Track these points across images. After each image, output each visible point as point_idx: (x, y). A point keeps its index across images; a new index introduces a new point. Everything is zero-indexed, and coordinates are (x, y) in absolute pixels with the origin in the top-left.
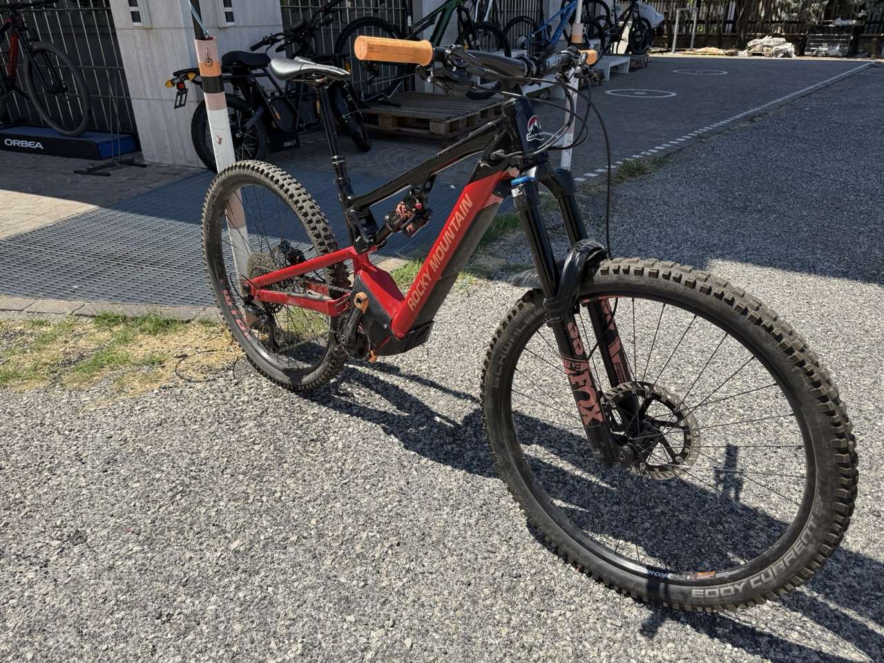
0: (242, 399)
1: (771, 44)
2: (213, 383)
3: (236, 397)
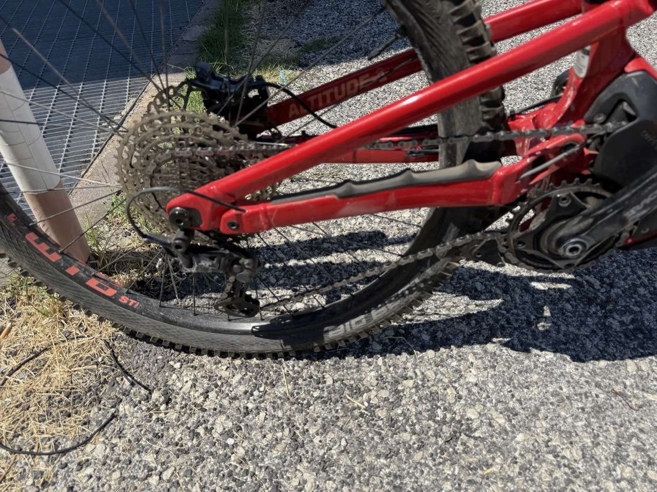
0: (219, 429)
2: (116, 425)
3: (201, 430)
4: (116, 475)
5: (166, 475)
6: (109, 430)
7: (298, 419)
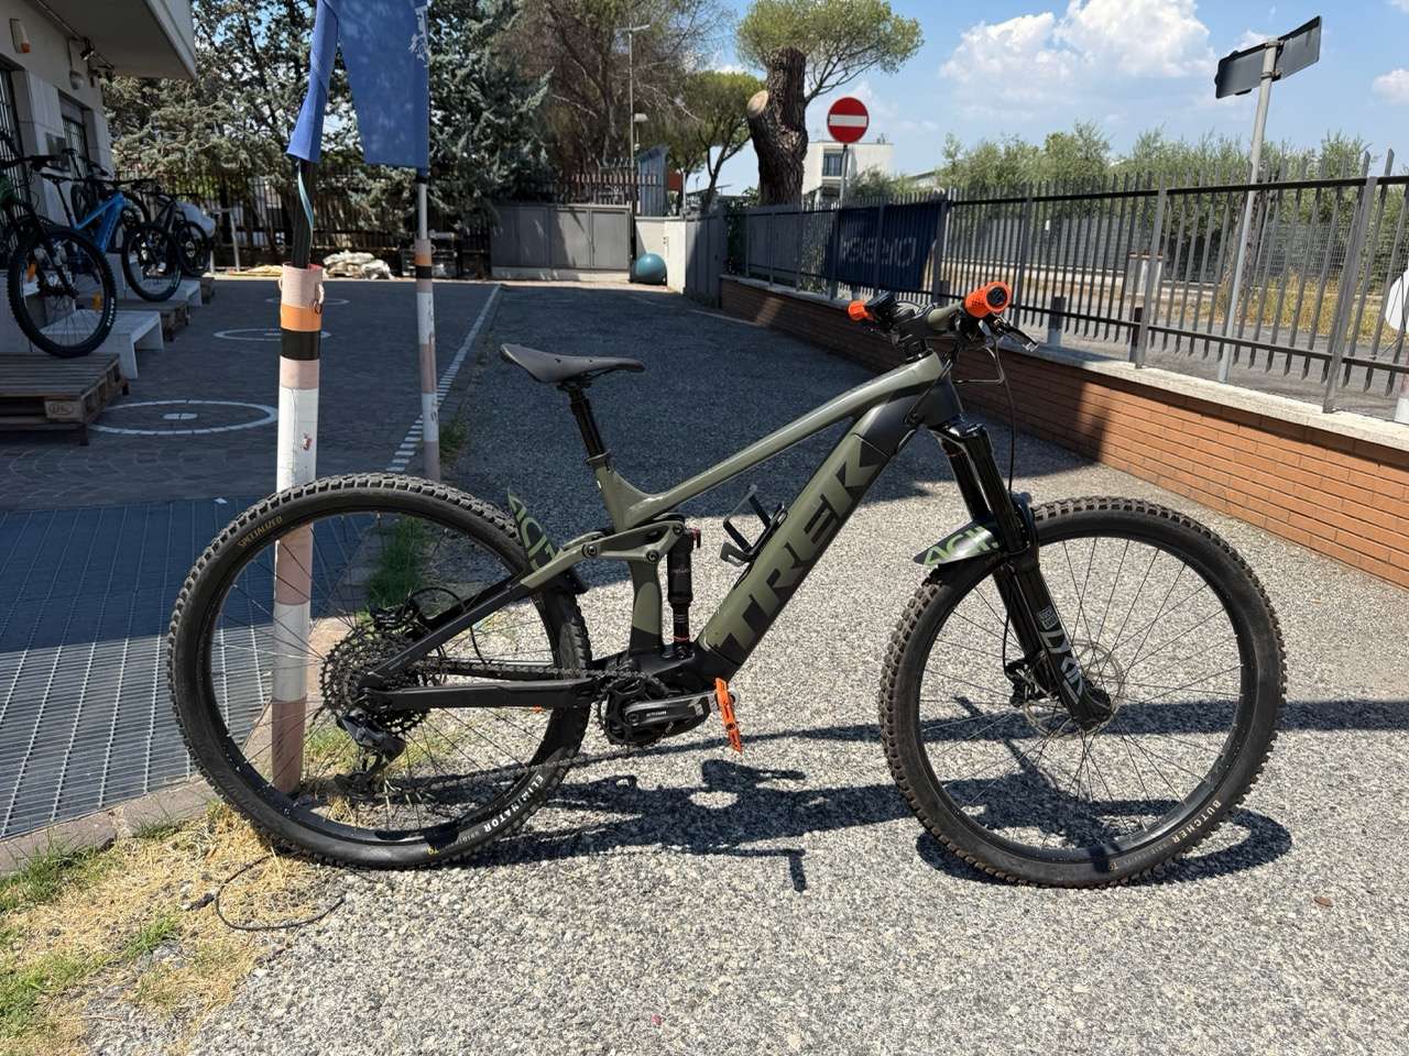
0: (445, 901)
1: (357, 261)
2: (345, 907)
4: (355, 934)
5: (401, 931)
6: (340, 911)
7: (518, 890)
